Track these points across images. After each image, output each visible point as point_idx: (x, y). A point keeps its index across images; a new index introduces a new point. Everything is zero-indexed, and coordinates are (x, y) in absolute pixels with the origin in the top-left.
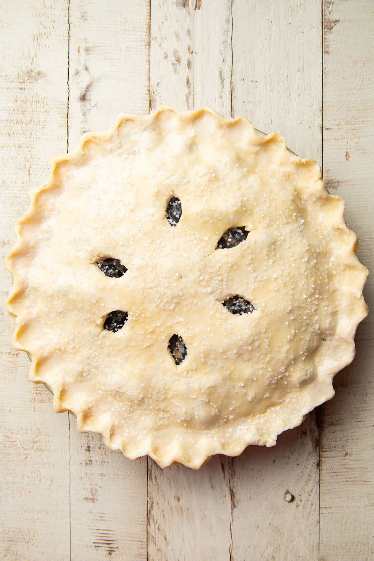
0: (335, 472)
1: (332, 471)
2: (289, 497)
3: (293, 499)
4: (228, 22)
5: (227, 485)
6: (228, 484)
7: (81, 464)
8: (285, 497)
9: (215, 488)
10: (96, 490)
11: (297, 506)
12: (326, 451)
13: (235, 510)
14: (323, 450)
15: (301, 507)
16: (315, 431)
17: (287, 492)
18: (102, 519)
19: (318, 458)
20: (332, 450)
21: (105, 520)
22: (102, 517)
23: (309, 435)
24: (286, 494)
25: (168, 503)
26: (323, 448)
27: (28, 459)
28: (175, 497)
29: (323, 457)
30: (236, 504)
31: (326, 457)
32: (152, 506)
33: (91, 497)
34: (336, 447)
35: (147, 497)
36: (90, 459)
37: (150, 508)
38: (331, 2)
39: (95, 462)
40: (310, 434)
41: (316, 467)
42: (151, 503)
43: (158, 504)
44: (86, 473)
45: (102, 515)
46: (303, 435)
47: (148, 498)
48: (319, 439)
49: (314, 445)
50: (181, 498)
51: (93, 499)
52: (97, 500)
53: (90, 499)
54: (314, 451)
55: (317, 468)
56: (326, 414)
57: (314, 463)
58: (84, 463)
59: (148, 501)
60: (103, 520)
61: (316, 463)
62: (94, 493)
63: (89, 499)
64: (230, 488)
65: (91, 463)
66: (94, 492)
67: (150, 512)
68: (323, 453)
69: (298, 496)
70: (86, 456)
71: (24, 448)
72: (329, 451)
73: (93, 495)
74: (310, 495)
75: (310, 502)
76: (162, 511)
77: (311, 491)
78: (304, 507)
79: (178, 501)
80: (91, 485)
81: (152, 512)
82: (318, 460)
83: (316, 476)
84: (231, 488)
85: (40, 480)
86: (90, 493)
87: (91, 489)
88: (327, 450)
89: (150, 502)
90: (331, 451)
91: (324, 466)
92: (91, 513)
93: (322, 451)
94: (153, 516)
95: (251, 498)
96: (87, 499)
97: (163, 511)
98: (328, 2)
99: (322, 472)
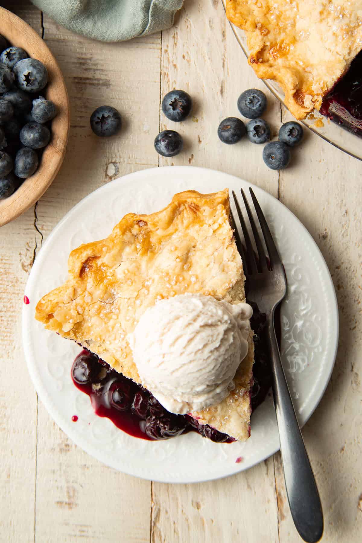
5: (271, 485)
6: (272, 483)
7: (53, 449)
9: (253, 488)
10: (74, 490)
18: (83, 534)
21: (87, 537)
22: (83, 531)
25: (182, 511)
28: (192, 501)
32: (158, 515)
33: (66, 500)
35: (151, 502)
36: (66, 443)
37: (156, 518)
39: (74, 447)
42: (157, 510)
43: (167, 512)
44: (61, 465)
47: (153, 504)
50: (201, 503)
51: (69, 504)
52: (76, 505)
53: (66, 503)
58: (58, 449)
59: (152, 508)
60: (83, 536)
62: (71, 494)
63: (64, 503)
64: (276, 489)
65: (67, 448)
66: (71, 492)
67: (155, 524)
70: (61, 438)
73: (69, 497)
76: (172, 523)
79: (198, 508)
80: (68, 481)
81: (158, 525)
84: (278, 489)
86: (66, 494)
87: (68, 488)
89: (155, 509)
92: (67, 524)
94: (160, 532)
96: (60, 503)
97: (174, 523)
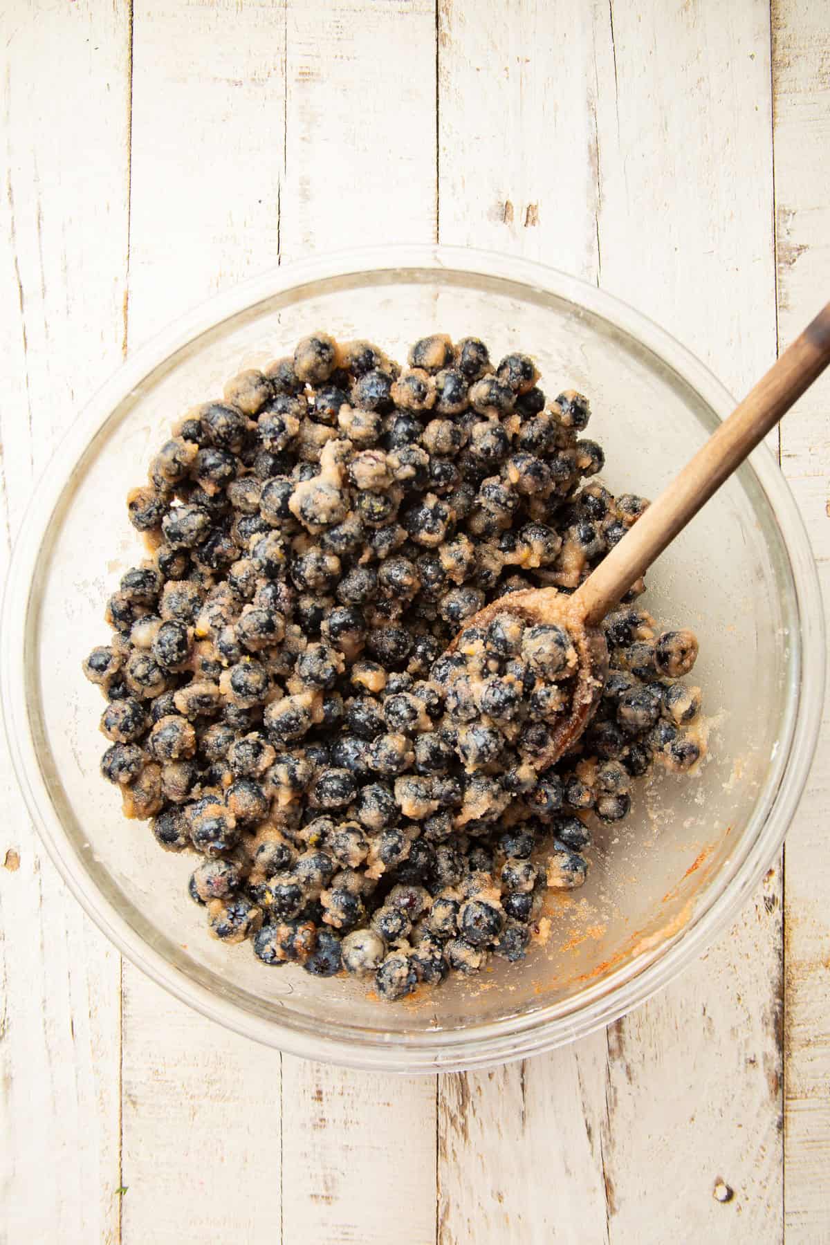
0: (814, 1141)
1: (809, 1138)
2: (722, 1193)
3: (730, 1195)
4: (590, 248)
8: (715, 1191)
11: (739, 1209)
12: (796, 1098)
13: (614, 1218)
14: (790, 1096)
15: (746, 1212)
16: (772, 1058)
17: (719, 1182)
19: (780, 1113)
20: (809, 1095)
23: (761, 1066)
24: (717, 1185)
26: (789, 1092)
27: (196, 1118)
29: (791, 1111)
30: (616, 1206)
31: (795, 1111)
34: (816, 1089)
38: (790, 211)
40: (764, 1064)
41: (776, 1130)
45: (346, 1230)
46: (751, 1066)
48: (783, 1074)
49: (773, 1086)
54: (771, 1099)
55: (779, 1132)
56: (795, 1022)
57: (772, 1123)
61: (776, 1123)
68: (790, 1102)
69: (742, 1190)
71: (191, 1093)
72: (801, 1098)
74: (765, 1187)
75: (764, 1202)
77: (767, 1179)
78: (752, 1212)
82: (779, 1117)
83: (776, 1150)
85: (222, 1159)
88: (798, 1095)
90: (806, 1097)
91: (791, 1128)
93: (787, 1098)
95: (645, 1193)
98: (784, 212)
99: (788, 1140)
